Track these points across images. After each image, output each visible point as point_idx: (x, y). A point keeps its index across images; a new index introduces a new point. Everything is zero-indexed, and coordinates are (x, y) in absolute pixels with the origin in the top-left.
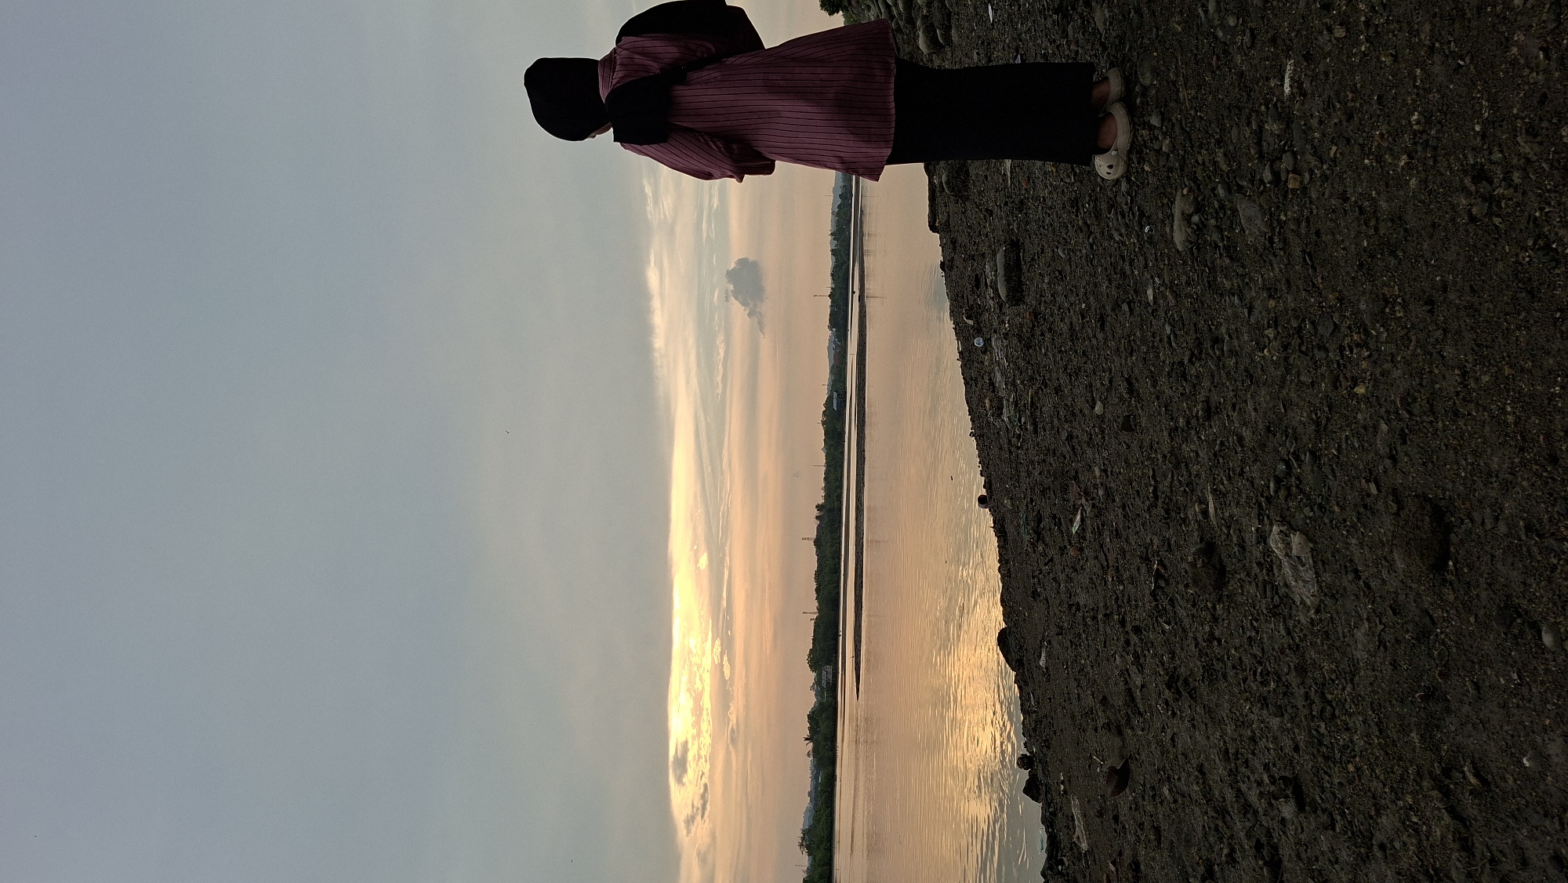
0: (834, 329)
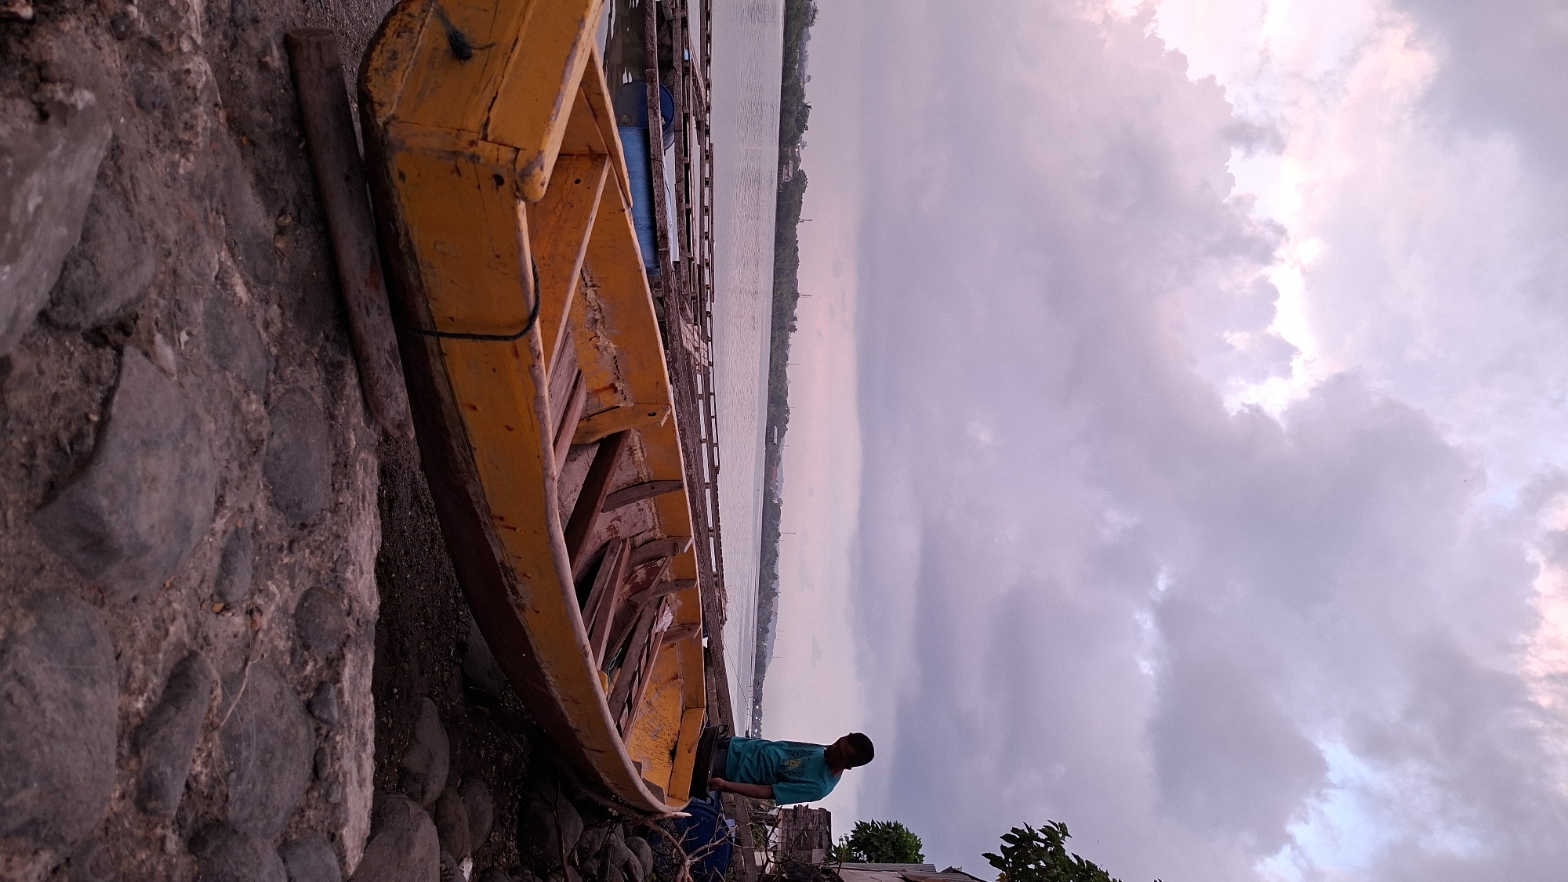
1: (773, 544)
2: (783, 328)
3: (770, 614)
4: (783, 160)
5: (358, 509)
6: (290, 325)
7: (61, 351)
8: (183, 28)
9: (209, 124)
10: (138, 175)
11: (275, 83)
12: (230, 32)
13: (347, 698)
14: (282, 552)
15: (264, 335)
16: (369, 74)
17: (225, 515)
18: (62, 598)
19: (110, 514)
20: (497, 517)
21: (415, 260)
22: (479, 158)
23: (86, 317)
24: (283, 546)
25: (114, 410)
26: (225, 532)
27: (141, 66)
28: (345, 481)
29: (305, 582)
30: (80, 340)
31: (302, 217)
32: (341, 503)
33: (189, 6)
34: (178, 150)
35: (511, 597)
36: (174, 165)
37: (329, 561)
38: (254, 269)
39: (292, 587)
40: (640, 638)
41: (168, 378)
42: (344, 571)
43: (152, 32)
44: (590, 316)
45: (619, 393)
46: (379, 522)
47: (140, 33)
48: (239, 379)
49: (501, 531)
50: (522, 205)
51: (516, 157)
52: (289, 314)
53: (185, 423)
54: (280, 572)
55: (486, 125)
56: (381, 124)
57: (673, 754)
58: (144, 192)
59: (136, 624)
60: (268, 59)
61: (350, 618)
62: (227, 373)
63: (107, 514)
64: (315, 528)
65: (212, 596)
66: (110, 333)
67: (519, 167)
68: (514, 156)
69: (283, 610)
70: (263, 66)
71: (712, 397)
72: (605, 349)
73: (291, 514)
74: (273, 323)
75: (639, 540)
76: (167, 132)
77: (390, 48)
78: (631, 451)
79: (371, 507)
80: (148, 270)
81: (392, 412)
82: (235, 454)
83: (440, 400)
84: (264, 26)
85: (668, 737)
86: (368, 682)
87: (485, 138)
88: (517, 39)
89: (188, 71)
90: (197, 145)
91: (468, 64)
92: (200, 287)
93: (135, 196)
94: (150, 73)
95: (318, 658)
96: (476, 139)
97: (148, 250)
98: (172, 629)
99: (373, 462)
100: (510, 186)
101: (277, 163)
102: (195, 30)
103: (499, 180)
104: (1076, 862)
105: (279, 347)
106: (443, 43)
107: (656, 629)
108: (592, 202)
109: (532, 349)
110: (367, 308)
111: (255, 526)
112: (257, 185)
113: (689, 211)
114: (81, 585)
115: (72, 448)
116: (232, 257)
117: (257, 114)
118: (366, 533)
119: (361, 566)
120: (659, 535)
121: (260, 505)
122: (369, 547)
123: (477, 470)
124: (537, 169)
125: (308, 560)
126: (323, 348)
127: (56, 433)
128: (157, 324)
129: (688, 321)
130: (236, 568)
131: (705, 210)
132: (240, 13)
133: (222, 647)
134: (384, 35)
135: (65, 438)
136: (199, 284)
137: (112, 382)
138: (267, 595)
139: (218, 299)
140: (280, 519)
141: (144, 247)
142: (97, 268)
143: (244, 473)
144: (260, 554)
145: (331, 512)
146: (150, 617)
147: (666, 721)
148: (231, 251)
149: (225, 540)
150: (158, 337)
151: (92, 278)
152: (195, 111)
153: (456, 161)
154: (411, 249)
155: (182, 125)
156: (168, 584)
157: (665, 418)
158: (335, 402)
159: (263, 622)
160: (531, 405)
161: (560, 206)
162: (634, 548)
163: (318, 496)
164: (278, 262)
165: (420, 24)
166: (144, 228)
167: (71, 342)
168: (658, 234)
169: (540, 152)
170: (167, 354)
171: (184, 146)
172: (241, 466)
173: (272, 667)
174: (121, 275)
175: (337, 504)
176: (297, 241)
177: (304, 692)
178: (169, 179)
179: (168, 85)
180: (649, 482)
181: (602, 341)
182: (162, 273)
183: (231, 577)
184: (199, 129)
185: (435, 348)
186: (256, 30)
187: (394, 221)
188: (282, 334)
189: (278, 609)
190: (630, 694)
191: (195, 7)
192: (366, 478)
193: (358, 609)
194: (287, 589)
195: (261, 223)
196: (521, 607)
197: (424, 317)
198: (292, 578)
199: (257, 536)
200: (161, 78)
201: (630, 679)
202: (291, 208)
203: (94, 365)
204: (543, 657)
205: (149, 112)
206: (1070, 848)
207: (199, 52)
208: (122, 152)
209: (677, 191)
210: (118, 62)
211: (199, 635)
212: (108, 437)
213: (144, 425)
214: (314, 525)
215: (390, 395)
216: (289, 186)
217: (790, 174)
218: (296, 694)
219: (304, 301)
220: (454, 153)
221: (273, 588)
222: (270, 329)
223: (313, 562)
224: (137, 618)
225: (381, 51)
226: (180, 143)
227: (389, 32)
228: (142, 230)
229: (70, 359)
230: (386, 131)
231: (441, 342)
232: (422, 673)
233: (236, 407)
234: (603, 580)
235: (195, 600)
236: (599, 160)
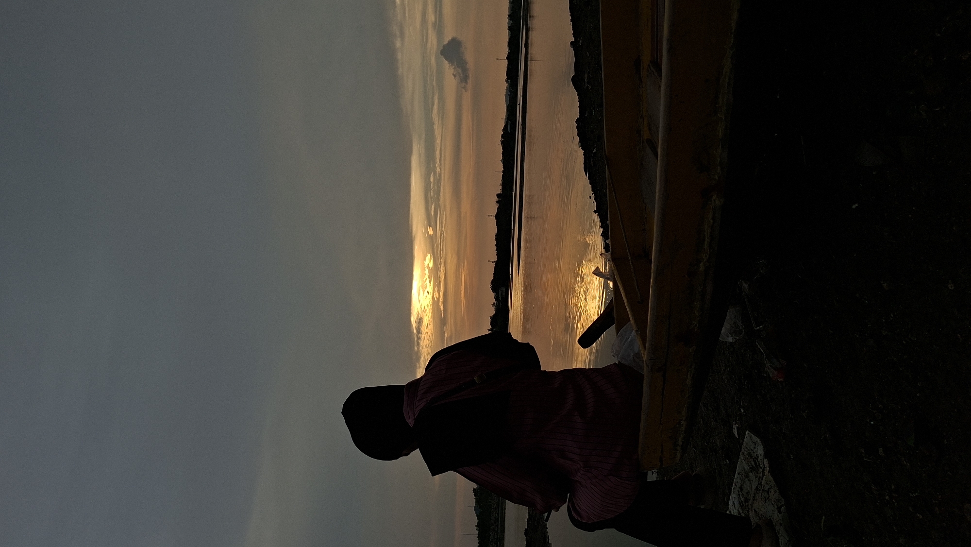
0: (509, 81)
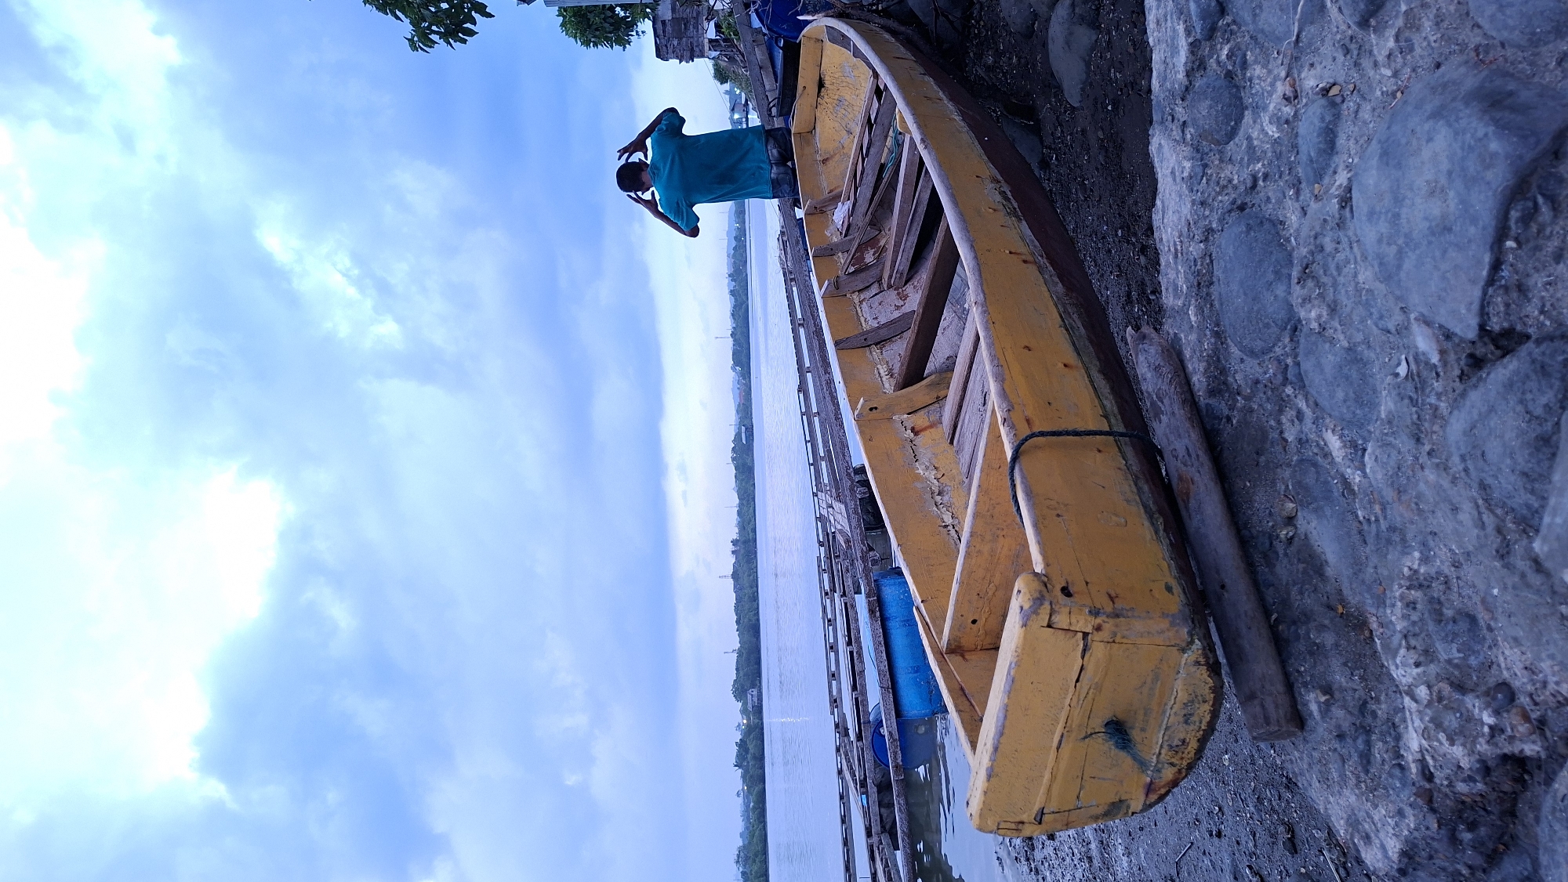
1: (737, 326)
2: (745, 542)
3: (734, 256)
4: (758, 710)
5: (1181, 242)
6: (1272, 423)
7: (1554, 313)
8: (1428, 711)
9: (1389, 611)
10: (1476, 531)
11: (1311, 676)
12: (1369, 720)
13: (1181, 28)
14: (1264, 174)
15: (1302, 404)
16: (1212, 695)
17: (1337, 190)
18: (1534, 34)
19: (1486, 135)
20: (1030, 263)
21: (1145, 507)
22: (1090, 612)
23: (1530, 354)
24: (1264, 181)
25: (1487, 258)
26: (1335, 172)
27: (1473, 661)
28: (1199, 267)
29: (1236, 148)
30: (1531, 331)
31: (1267, 541)
32: (1201, 242)
33: (1423, 736)
34: (1422, 578)
35: (1006, 189)
36: (1425, 560)
37: (1211, 175)
38: (1318, 473)
39: (1249, 138)
40: (865, 191)
41: (1423, 315)
42: (1193, 167)
43: (1463, 700)
44: (946, 498)
45: (909, 427)
46: (1156, 235)
47: (1478, 697)
48: (1332, 341)
49: (1023, 250)
50: (1039, 568)
51: (1051, 616)
52: (1275, 435)
53: (1399, 267)
54: (1265, 152)
55: (1084, 651)
56: (1196, 641)
57: (821, 85)
58: (1466, 516)
59: (1435, 38)
60: (1323, 699)
61: (1182, 120)
62: (1347, 345)
63: (1490, 134)
64: (1229, 208)
65: (1343, 101)
66: (1492, 353)
67: (1047, 606)
68: (1053, 617)
69: (1258, 109)
70: (1328, 690)
71: (811, 462)
72: (927, 468)
73: (1256, 217)
74: (1293, 421)
75: (874, 289)
76: (1435, 595)
77: (1192, 727)
78: (891, 374)
79: (1166, 249)
80: (1457, 426)
81: (1152, 350)
82: (1330, 259)
83: (1100, 371)
84: (1331, 732)
85: (827, 100)
86: (1156, 57)
87: (1085, 635)
88: (1058, 749)
89: (1417, 665)
90: (1401, 586)
91: (1107, 716)
92: (1386, 431)
93: (1478, 507)
94: (1462, 655)
95: (1214, 66)
96: (1095, 632)
97: (1459, 449)
98: (1391, 43)
99: (1169, 300)
100: (1053, 587)
101: (1301, 593)
102: (1413, 710)
103: (1066, 592)
104: (398, 13)
105: (1284, 395)
106: (1136, 734)
107: (849, 204)
108: (957, 600)
109: (1012, 427)
110: (1189, 455)
111: (1298, 193)
112: (1322, 565)
113: (849, 643)
114: (1506, 60)
115: (1536, 204)
116: (1346, 479)
117: (1329, 639)
118: (1171, 217)
119: (1174, 180)
120: (855, 297)
121: (1293, 219)
122: (1166, 204)
123: (1056, 306)
124: (1026, 606)
125: (1234, 172)
126: (1232, 408)
127: (1555, 217)
128: (1438, 374)
129: (841, 531)
130: (1318, 136)
131: (833, 648)
132: (1360, 741)
133: (1327, 49)
134: (1199, 740)
135: (1545, 210)
136: (1386, 434)
137: (1490, 291)
138: (1279, 119)
139: (1361, 426)
140: (1268, 210)
141: (1463, 451)
142: (1523, 410)
143: (1318, 242)
144: (1290, 163)
145: (1212, 230)
146: (1418, 51)
147: (831, 117)
148: (1346, 483)
149: (1333, 166)
150: (1435, 359)
151: (1529, 396)
152: (1405, 624)
153: (1114, 608)
154: (1151, 517)
155: (1418, 606)
156: (1399, 94)
157: (859, 406)
158: (1216, 351)
159: (1282, 88)
160: (1007, 372)
161: (990, 593)
162: (879, 281)
163: (1227, 244)
164: (1290, 487)
165: (1163, 756)
166: (1463, 474)
167: (1543, 324)
168: (878, 614)
169: (1024, 625)
170: (1424, 342)
171: (1415, 583)
172: (1322, 249)
173: (1266, 44)
174: (1492, 410)
175: (1206, 240)
176: (1271, 514)
177: (1228, 25)
178: (1431, 544)
179: (1440, 646)
180: (869, 346)
181: (931, 475)
182: (1435, 432)
183: (1324, 125)
184: (1399, 604)
185: (1113, 421)
186: (1339, 727)
187: (1171, 544)
188: (1281, 411)
189: (1265, 108)
190: (870, 133)
191: (1415, 735)
192: (1174, 277)
193: (1175, 133)
194: (1255, 135)
195: (1314, 524)
196: (995, 180)
197: (1129, 451)
198: (1251, 148)
199: (1295, 182)
200: (1446, 652)
201: (872, 150)
202: (1280, 548)
203: (1513, 306)
204: (966, 136)
205: (1459, 612)
206: (405, 27)
207: (1406, 688)
208: (1497, 551)
209: (862, 662)
210: (1501, 659)
211: (1355, 53)
212: (1493, 223)
213: (1450, 250)
214: (1230, 211)
215: (1157, 368)
216: (1284, 570)
217: (749, 696)
218: (1238, 20)
219: (1258, 453)
220: (1117, 616)
221: (1272, 131)
222: (1294, 413)
223: (1229, 171)
224: (1433, 44)
225: (1201, 723)
226: (1421, 586)
227: (1193, 745)
228: (1466, 470)
229: (1544, 306)
230: (1191, 634)
231: (1107, 424)
232: (1084, 131)
233: (1333, 309)
234: (908, 244)
235: (1364, 88)
236: (953, 647)
